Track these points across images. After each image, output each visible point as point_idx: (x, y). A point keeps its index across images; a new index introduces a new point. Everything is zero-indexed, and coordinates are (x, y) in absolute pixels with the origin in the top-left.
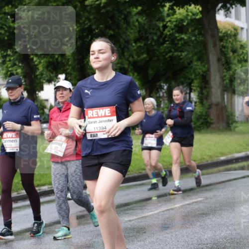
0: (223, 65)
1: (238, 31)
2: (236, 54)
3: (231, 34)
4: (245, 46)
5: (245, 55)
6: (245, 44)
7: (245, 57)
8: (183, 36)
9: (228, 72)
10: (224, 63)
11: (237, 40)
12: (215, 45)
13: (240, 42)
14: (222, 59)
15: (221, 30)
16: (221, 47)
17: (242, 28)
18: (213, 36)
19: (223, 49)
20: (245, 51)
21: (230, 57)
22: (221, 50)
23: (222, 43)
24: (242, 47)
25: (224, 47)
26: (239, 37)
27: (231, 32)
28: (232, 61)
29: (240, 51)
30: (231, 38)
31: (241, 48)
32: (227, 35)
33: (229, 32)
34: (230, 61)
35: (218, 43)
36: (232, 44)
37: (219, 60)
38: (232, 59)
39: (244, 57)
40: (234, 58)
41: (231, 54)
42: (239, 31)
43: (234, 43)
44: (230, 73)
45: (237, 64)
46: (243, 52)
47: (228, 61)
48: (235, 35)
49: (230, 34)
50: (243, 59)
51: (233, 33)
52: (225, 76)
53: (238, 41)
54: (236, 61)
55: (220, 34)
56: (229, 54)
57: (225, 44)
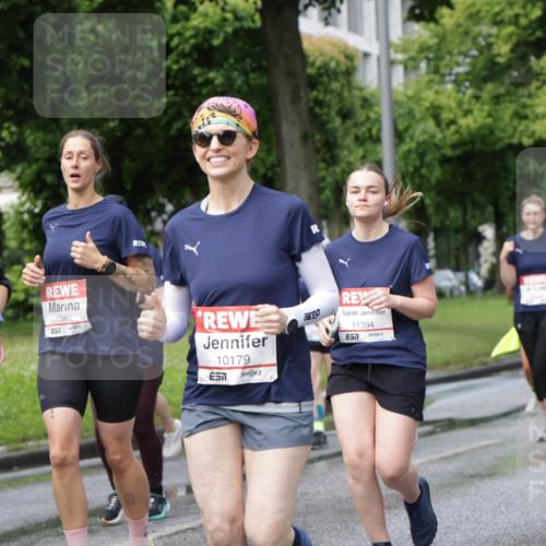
0: (317, 151)
1: (356, 63)
2: (349, 123)
3: (338, 70)
4: (373, 101)
5: (373, 124)
6: (372, 95)
7: (374, 131)
8: (212, 75)
9: (331, 169)
10: (319, 144)
11: (354, 84)
12: (296, 98)
13: (361, 89)
14: (313, 136)
15: (311, 59)
16: (311, 104)
17: (366, 55)
18: (291, 75)
19: (317, 110)
20: (372, 115)
21: (335, 130)
22: (311, 110)
23: (315, 93)
24: (366, 103)
25: (318, 103)
26: (358, 78)
27: (338, 63)
28: (340, 140)
29: (361, 115)
30: (336, 80)
31: (363, 107)
32: (327, 72)
33: (333, 65)
34: (335, 139)
35: (303, 93)
36: (340, 95)
37: (305, 138)
38: (340, 134)
39: (370, 130)
40: (346, 133)
41: (337, 122)
42: (358, 62)
43: (346, 94)
44: (335, 171)
45: (352, 147)
46: (368, 118)
47: (331, 140)
48: (349, 73)
49: (334, 70)
50: (367, 135)
51: (343, 68)
52: (323, 179)
53: (356, 88)
54: (349, 141)
55: (311, 71)
56: (333, 121)
57: (321, 97)
